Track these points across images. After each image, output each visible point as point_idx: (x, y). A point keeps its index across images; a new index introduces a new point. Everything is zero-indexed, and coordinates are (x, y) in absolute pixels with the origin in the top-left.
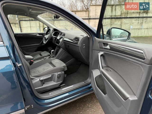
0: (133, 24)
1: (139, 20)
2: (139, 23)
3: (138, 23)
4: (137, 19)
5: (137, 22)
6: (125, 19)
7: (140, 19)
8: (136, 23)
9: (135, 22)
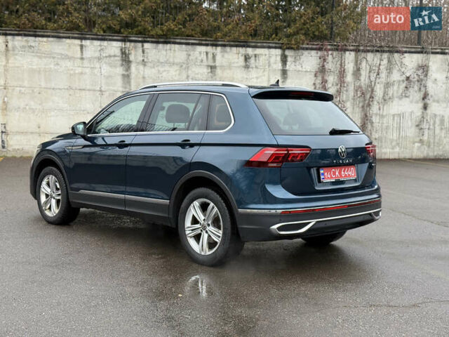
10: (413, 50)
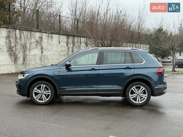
10: (37, 31)
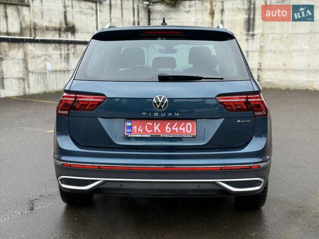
0: (50, 57)
1: (61, 49)
2: (63, 56)
3: (61, 55)
4: (57, 45)
5: (58, 52)
6: (33, 44)
7: (62, 45)
8: (55, 54)
9: (54, 52)
